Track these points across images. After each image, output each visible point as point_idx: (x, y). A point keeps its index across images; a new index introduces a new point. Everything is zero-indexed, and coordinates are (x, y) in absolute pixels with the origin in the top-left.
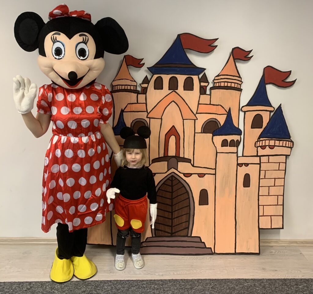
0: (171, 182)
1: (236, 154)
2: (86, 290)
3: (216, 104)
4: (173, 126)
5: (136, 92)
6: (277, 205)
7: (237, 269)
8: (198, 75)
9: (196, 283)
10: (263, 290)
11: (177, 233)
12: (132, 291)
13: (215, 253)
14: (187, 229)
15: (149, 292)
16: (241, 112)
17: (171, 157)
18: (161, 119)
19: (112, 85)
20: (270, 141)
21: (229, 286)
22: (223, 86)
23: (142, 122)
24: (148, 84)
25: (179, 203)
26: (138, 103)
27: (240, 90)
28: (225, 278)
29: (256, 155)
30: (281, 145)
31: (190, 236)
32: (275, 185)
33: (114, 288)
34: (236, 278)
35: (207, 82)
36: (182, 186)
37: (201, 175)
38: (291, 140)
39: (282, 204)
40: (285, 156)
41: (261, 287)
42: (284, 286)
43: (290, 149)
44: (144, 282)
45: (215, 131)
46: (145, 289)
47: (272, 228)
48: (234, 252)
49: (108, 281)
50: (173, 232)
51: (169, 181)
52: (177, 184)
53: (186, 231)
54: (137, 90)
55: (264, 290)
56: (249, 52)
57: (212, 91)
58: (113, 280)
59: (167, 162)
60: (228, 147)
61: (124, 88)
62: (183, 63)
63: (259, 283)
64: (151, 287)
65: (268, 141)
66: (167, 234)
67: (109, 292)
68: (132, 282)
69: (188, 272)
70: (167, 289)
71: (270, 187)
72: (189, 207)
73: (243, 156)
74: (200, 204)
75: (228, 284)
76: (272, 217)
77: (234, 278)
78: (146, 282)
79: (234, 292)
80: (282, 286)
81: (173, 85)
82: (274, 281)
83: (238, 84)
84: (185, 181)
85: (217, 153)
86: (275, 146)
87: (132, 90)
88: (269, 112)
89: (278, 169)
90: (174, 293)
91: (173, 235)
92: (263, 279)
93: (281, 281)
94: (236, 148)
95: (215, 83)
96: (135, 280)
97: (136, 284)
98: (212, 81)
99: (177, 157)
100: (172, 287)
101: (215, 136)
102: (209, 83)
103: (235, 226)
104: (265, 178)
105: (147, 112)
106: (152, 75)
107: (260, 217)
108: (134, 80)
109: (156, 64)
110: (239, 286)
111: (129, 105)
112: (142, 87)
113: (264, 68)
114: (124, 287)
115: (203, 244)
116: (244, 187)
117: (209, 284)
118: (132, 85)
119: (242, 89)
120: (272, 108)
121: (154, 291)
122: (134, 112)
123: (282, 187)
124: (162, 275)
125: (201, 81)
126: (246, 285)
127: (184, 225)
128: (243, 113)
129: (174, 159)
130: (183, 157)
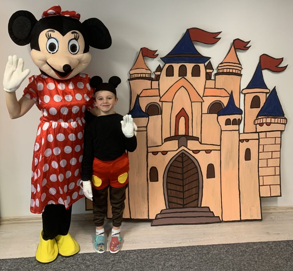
1: (238, 131)
2: (115, 259)
3: (220, 88)
4: (183, 108)
5: (150, 79)
6: (275, 175)
7: (244, 234)
8: (204, 63)
11: (188, 205)
12: (156, 258)
13: (222, 221)
14: (197, 201)
16: (241, 94)
17: (181, 136)
18: (172, 102)
19: (130, 74)
20: (267, 119)
21: (241, 249)
22: (226, 72)
23: (156, 105)
24: (161, 72)
25: (189, 177)
26: (151, 89)
27: (240, 75)
28: (236, 243)
29: (255, 131)
30: (276, 122)
31: (200, 206)
32: (273, 158)
33: (139, 256)
34: (246, 242)
35: (212, 69)
36: (192, 162)
37: (208, 152)
38: (285, 117)
39: (279, 174)
40: (280, 132)
41: (268, 249)
42: (288, 247)
43: (284, 125)
45: (219, 111)
46: (167, 256)
47: (272, 196)
48: (240, 220)
49: (132, 250)
50: (185, 203)
51: (180, 157)
52: (187, 160)
53: (195, 202)
54: (151, 77)
55: (272, 251)
56: (248, 43)
57: (216, 76)
58: (137, 250)
59: (178, 141)
60: (231, 125)
61: (140, 76)
62: (191, 53)
63: (266, 245)
64: (172, 254)
66: (179, 206)
67: (136, 260)
68: (154, 250)
69: (202, 239)
70: (187, 255)
71: (268, 160)
72: (198, 180)
73: (244, 133)
74: (208, 177)
75: (239, 247)
76: (271, 186)
77: (244, 242)
78: (167, 250)
79: (246, 254)
80: (286, 246)
81: (183, 72)
82: (279, 243)
83: (238, 70)
84: (194, 157)
85: (221, 131)
86: (271, 123)
87: (147, 77)
88: (265, 94)
89: (274, 143)
91: (185, 206)
92: (269, 242)
93: (285, 243)
94: (238, 126)
95: (218, 69)
96: (157, 249)
97: (158, 251)
98: (216, 67)
99: (187, 136)
100: (191, 253)
101: (219, 116)
102: (214, 70)
103: (239, 195)
104: (263, 152)
105: (160, 97)
106: (164, 64)
107: (260, 187)
108: (148, 69)
109: (168, 54)
110: (249, 249)
111: (144, 90)
112: (156, 75)
113: (261, 56)
114: (148, 255)
115: (212, 213)
116: (246, 160)
118: (147, 74)
119: (242, 75)
120: (268, 90)
121: (176, 257)
122: (148, 96)
123: (279, 159)
124: (180, 243)
125: (207, 68)
126: (255, 247)
127: (194, 197)
128: (243, 95)
129: (184, 138)
130: (192, 135)
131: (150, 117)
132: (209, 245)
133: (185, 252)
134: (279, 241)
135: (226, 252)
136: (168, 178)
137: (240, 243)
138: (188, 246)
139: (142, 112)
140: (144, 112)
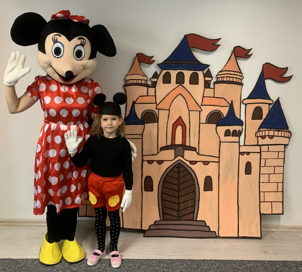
0: (177, 169)
1: (238, 143)
3: (219, 97)
4: (180, 117)
5: (146, 85)
6: (277, 192)
7: (240, 251)
8: (203, 70)
9: (202, 263)
10: (265, 270)
11: (183, 217)
12: (143, 269)
13: (219, 236)
14: (193, 214)
15: (159, 270)
16: (242, 105)
17: (177, 146)
18: (169, 110)
19: (125, 79)
20: (270, 131)
21: (233, 266)
22: (226, 80)
23: (152, 113)
24: (158, 78)
25: (185, 188)
26: (148, 96)
27: (242, 84)
28: (229, 259)
29: (257, 144)
30: (280, 135)
31: (195, 220)
32: (275, 173)
33: (126, 266)
34: (240, 260)
35: (211, 77)
36: (188, 173)
37: (206, 163)
38: (289, 130)
39: (282, 191)
40: (284, 146)
41: (263, 268)
42: (285, 267)
43: (288, 139)
44: (154, 262)
45: (218, 122)
46: (155, 267)
47: (273, 213)
48: (237, 236)
50: (180, 215)
51: (175, 167)
52: (184, 170)
53: (191, 215)
54: (148, 83)
56: (249, 51)
57: (215, 85)
59: (174, 150)
60: (231, 137)
61: (136, 82)
62: (189, 60)
63: (261, 264)
65: (268, 131)
66: (174, 218)
67: (122, 269)
68: (143, 261)
69: (194, 254)
70: (175, 268)
71: (270, 175)
72: (194, 192)
73: (244, 145)
74: (205, 190)
75: (232, 264)
76: (272, 203)
77: (238, 259)
80: (283, 267)
81: (180, 80)
82: (275, 263)
83: (239, 79)
84: (190, 168)
85: (220, 142)
86: (274, 136)
87: (143, 84)
88: (268, 105)
89: (277, 158)
90: (182, 271)
91: (180, 219)
92: (265, 261)
93: (281, 263)
94: (238, 138)
95: (218, 78)
96: (145, 259)
97: (146, 262)
98: (216, 76)
99: (184, 146)
100: (180, 266)
101: (218, 126)
102: (213, 78)
103: (237, 211)
104: (265, 166)
105: (156, 104)
106: (161, 70)
107: (261, 203)
108: (144, 75)
109: (165, 61)
110: (242, 266)
111: (140, 97)
112: (152, 82)
113: (263, 65)
114: (135, 266)
115: (208, 228)
116: (246, 174)
117: (214, 265)
118: (143, 80)
119: (243, 84)
120: (271, 101)
121: (163, 269)
122: (144, 103)
123: (282, 175)
124: (170, 256)
125: (205, 76)
126: (249, 266)
127: (190, 210)
128: (244, 106)
129: (181, 147)
130: (189, 145)
131: (145, 124)
132: (200, 260)
133: (174, 265)
134: (275, 261)
135: (217, 268)
136: (163, 188)
137: (234, 260)
138: (178, 259)
139: (138, 119)
140: (139, 119)
